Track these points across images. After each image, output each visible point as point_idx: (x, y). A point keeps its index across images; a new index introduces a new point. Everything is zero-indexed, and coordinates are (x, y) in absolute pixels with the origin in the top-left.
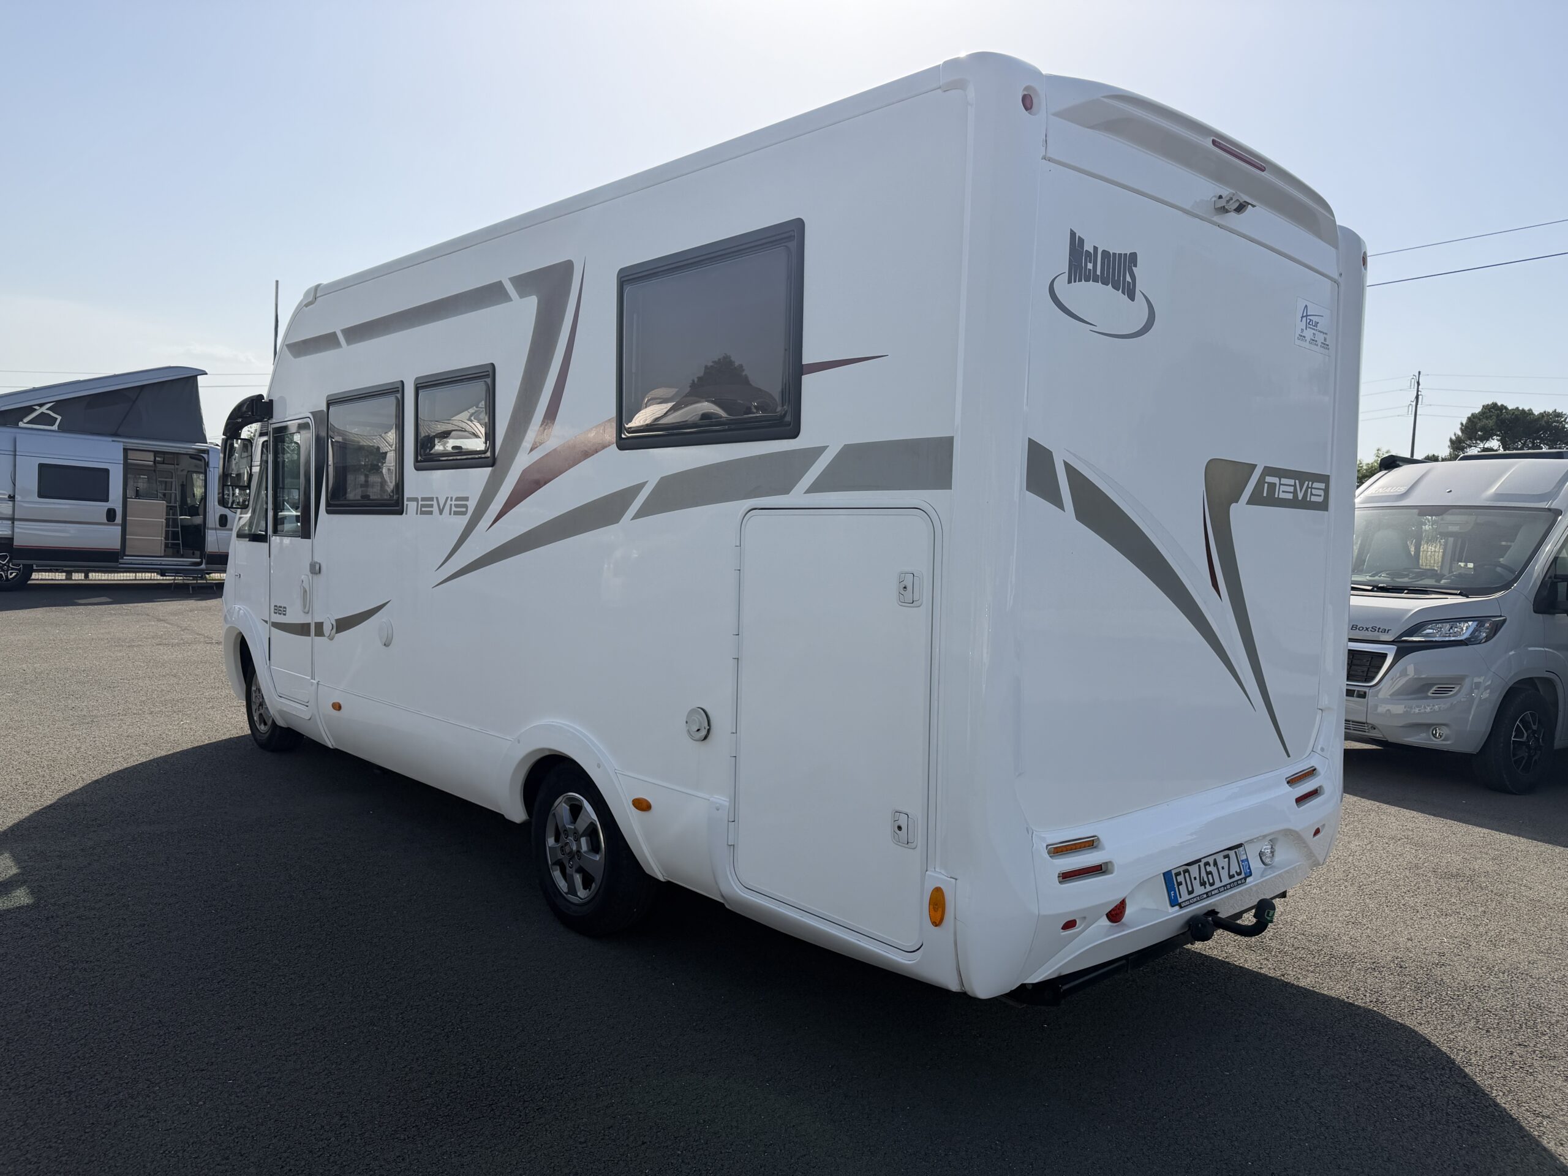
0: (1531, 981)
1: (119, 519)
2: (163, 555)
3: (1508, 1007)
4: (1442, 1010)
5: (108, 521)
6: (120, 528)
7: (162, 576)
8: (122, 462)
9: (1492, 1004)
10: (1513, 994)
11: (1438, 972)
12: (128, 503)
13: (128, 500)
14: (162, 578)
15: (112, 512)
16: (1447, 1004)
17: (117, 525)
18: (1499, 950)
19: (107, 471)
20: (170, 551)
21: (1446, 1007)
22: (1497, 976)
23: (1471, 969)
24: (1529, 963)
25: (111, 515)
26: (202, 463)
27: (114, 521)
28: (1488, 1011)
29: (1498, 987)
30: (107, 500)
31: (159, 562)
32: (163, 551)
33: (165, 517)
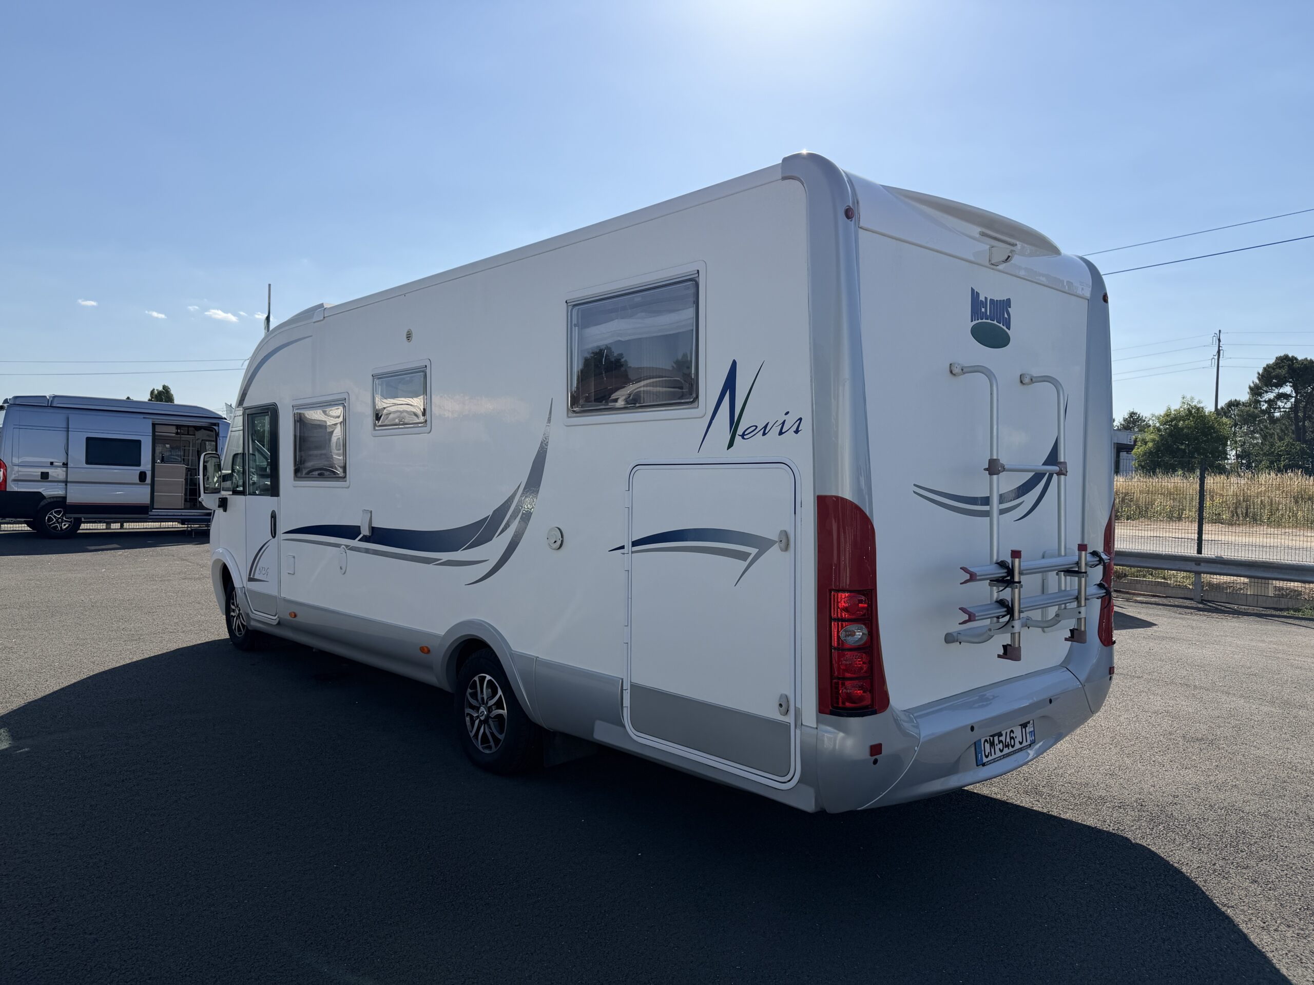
0: (1242, 814)
1: (149, 480)
2: (183, 507)
3: (1219, 833)
4: (1168, 835)
5: (140, 481)
6: (150, 487)
7: (182, 524)
8: (151, 435)
9: (1207, 831)
10: (1225, 824)
11: (1169, 809)
12: (156, 466)
13: (156, 464)
14: (181, 526)
15: (143, 474)
16: (1172, 831)
17: (148, 484)
18: (1222, 793)
19: (139, 442)
20: (188, 504)
21: (1171, 833)
22: (1216, 812)
23: (1197, 806)
24: (1244, 802)
25: (142, 476)
26: (214, 434)
27: (145, 481)
28: (1203, 835)
29: (1215, 819)
30: (139, 464)
31: (180, 514)
32: (183, 505)
33: (184, 477)
